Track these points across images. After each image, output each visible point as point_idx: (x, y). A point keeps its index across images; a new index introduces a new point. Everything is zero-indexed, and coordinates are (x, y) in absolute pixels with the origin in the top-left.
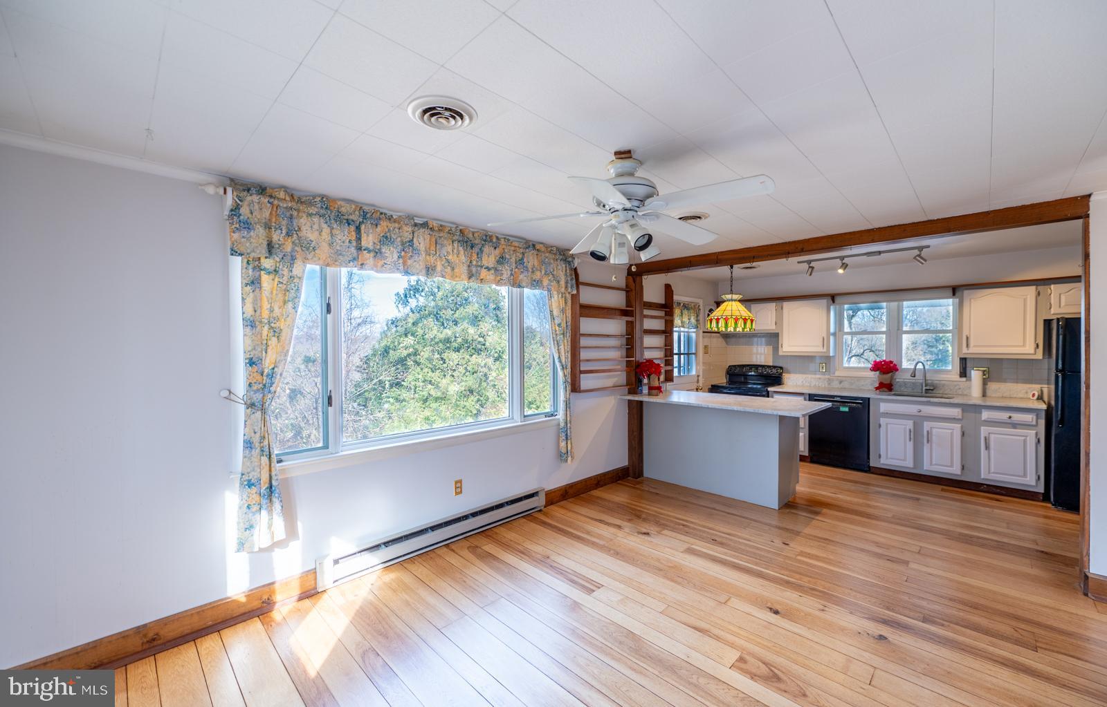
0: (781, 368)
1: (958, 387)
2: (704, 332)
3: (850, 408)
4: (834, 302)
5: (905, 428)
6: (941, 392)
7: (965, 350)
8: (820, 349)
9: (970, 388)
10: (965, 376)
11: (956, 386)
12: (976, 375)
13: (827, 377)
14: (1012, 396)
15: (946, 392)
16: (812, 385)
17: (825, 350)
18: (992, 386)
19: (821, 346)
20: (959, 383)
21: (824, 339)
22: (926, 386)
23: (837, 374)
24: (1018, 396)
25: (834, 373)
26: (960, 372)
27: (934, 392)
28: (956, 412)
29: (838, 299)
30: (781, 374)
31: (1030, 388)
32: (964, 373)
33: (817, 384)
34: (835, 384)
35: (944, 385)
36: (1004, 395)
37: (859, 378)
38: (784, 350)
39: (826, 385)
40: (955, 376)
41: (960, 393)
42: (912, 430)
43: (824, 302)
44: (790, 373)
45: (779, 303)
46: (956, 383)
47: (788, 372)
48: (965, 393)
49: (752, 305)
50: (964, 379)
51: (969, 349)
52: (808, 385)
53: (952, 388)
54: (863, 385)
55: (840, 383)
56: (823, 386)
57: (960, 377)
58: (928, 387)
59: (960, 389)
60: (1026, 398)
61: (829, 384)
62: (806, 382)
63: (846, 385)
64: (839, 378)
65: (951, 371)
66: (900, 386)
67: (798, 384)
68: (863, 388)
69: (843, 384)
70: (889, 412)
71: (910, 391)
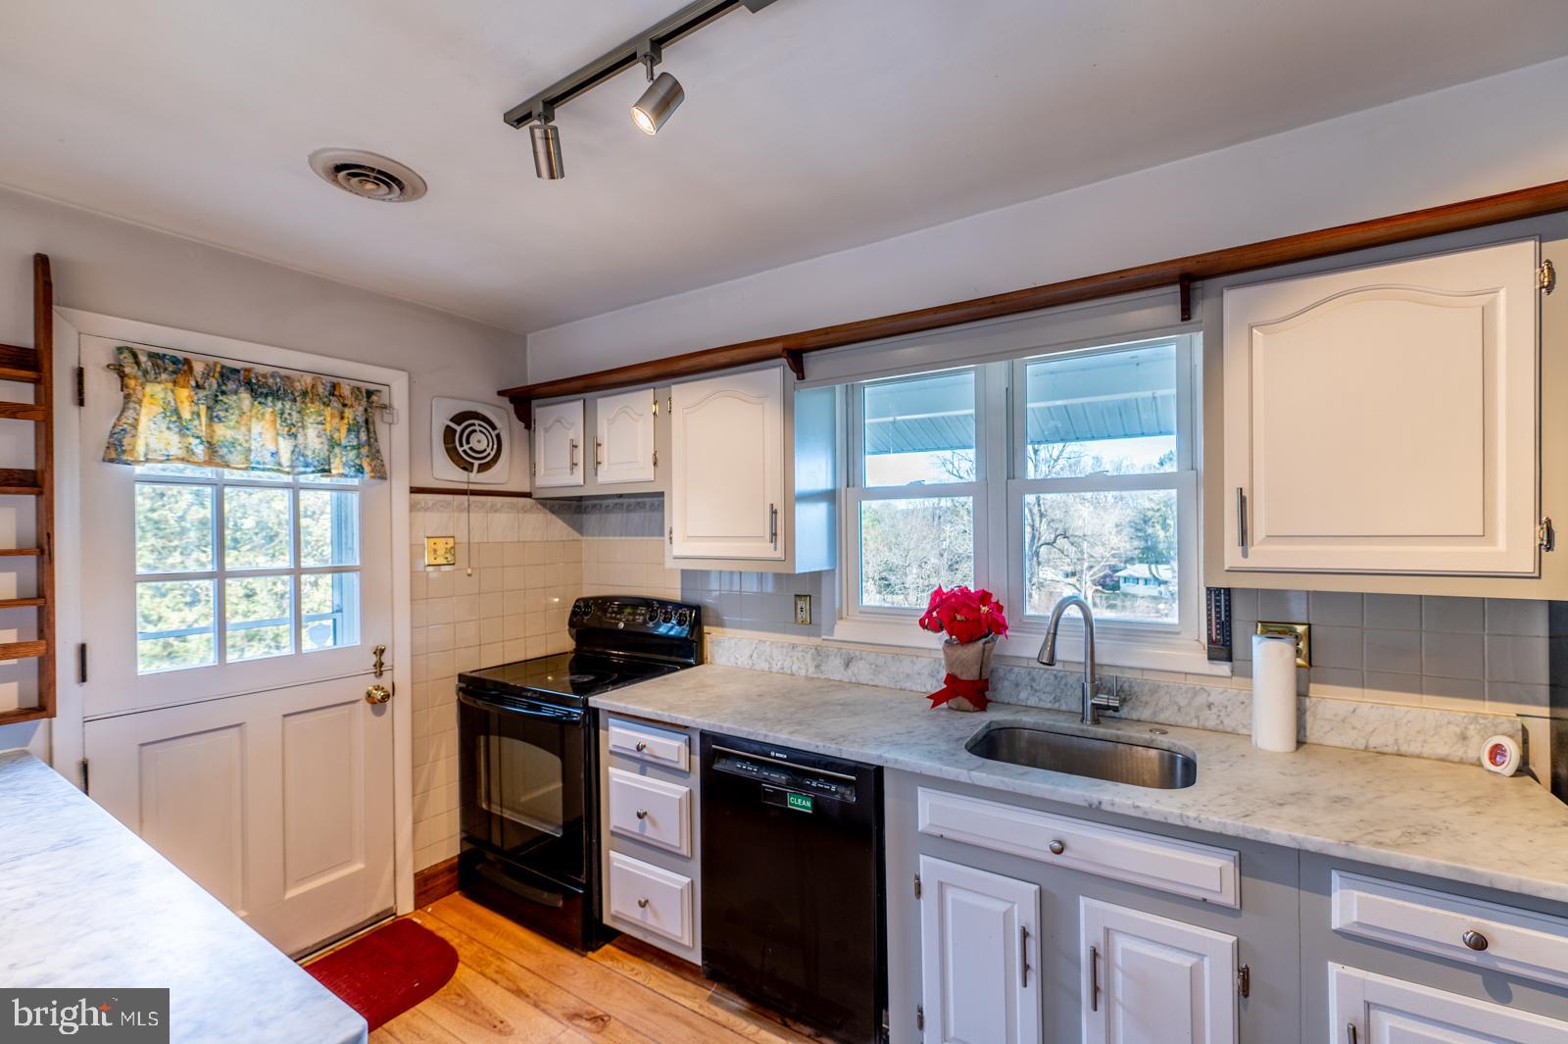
0: (696, 609)
1: (1201, 699)
2: (414, 490)
3: (820, 800)
4: (799, 374)
5: (1007, 916)
6: (1145, 714)
7: (1230, 557)
8: (764, 549)
9: (1246, 704)
10: (1229, 658)
11: (1196, 692)
12: (1270, 655)
13: (814, 641)
14: (1404, 749)
15: (1162, 717)
16: (775, 669)
17: (779, 554)
18: (1332, 701)
19: (770, 539)
20: (1207, 684)
21: (774, 512)
22: (1095, 694)
23: (842, 631)
24: (1427, 751)
25: (831, 631)
26: (1210, 641)
27: (1124, 712)
28: (1212, 870)
29: (814, 362)
30: (701, 629)
32: (1222, 646)
33: (787, 664)
34: (834, 670)
35: (1155, 689)
36: (1375, 741)
37: (899, 651)
38: (676, 552)
39: (812, 669)
40: (1191, 654)
41: (1212, 723)
42: (1033, 930)
43: (775, 374)
44: (724, 627)
45: (664, 391)
46: (1192, 681)
48: (1230, 723)
50: (1223, 668)
51: (1245, 555)
52: (766, 667)
53: (1183, 703)
54: (908, 675)
55: (847, 665)
56: (803, 673)
57: (1210, 658)
58: (1102, 699)
59: (1210, 706)
60: (1461, 762)
61: (817, 667)
62: (759, 657)
63: (861, 671)
64: (844, 646)
65: (1178, 633)
66: (1017, 685)
67: (739, 662)
68: (908, 685)
69: (854, 668)
70: (946, 834)
71: (1049, 706)
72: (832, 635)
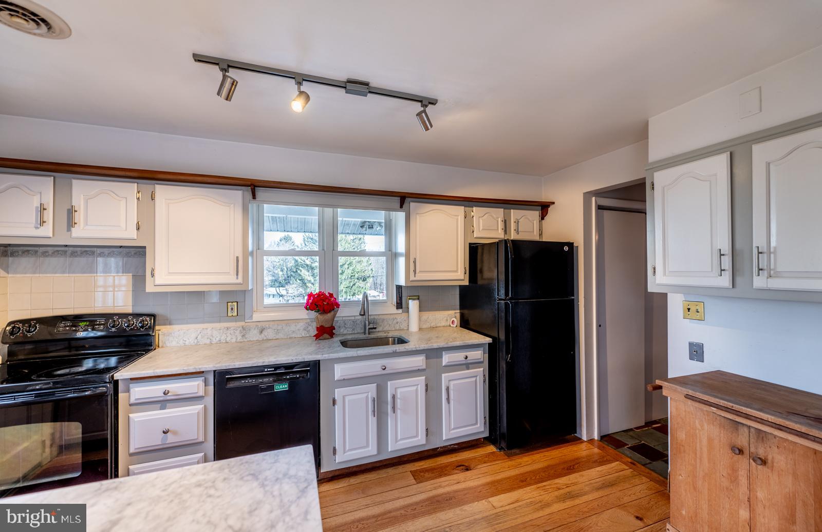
0: (153, 316)
1: (395, 321)
3: (293, 383)
4: (254, 197)
5: (367, 397)
7: (412, 278)
9: (408, 320)
10: (402, 308)
11: (394, 319)
12: (413, 305)
13: (240, 324)
15: (385, 329)
16: (214, 341)
17: (240, 280)
18: (427, 315)
19: (233, 272)
20: (396, 316)
21: (238, 261)
22: (369, 324)
23: (257, 317)
24: (441, 325)
26: (397, 303)
27: (377, 330)
28: (419, 361)
29: (260, 193)
30: (152, 328)
31: (449, 315)
32: (399, 305)
33: (223, 338)
34: (254, 335)
35: (383, 320)
36: (432, 325)
37: (288, 322)
38: (157, 282)
39: (239, 338)
40: (392, 308)
41: (398, 328)
42: (375, 398)
43: (238, 195)
44: (170, 324)
45: (147, 186)
46: (392, 317)
47: (168, 322)
48: (401, 327)
49: (75, 182)
50: (400, 311)
51: (415, 276)
52: (208, 342)
53: (390, 323)
54: (294, 331)
55: (261, 332)
56: (234, 340)
57: (397, 308)
58: (371, 326)
59: (397, 323)
60: (447, 326)
61: (243, 336)
62: (202, 337)
63: (269, 334)
64: (258, 324)
65: (386, 302)
66: (339, 327)
67: (187, 343)
68: (293, 335)
69: (265, 333)
70: (346, 378)
71: (351, 333)
72: (252, 319)
